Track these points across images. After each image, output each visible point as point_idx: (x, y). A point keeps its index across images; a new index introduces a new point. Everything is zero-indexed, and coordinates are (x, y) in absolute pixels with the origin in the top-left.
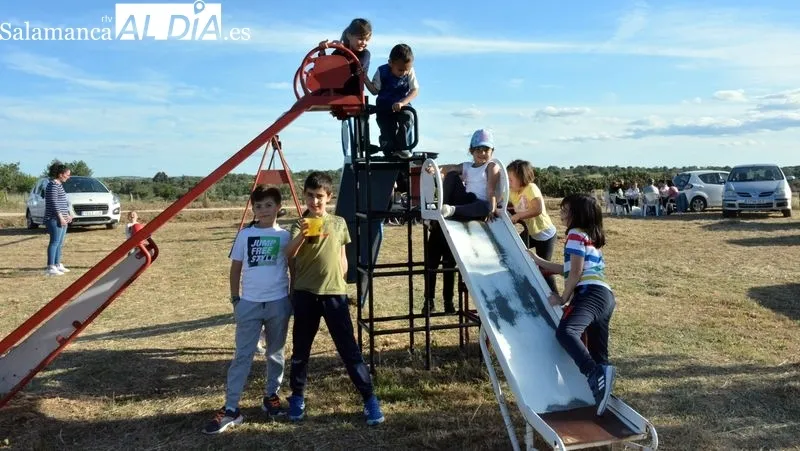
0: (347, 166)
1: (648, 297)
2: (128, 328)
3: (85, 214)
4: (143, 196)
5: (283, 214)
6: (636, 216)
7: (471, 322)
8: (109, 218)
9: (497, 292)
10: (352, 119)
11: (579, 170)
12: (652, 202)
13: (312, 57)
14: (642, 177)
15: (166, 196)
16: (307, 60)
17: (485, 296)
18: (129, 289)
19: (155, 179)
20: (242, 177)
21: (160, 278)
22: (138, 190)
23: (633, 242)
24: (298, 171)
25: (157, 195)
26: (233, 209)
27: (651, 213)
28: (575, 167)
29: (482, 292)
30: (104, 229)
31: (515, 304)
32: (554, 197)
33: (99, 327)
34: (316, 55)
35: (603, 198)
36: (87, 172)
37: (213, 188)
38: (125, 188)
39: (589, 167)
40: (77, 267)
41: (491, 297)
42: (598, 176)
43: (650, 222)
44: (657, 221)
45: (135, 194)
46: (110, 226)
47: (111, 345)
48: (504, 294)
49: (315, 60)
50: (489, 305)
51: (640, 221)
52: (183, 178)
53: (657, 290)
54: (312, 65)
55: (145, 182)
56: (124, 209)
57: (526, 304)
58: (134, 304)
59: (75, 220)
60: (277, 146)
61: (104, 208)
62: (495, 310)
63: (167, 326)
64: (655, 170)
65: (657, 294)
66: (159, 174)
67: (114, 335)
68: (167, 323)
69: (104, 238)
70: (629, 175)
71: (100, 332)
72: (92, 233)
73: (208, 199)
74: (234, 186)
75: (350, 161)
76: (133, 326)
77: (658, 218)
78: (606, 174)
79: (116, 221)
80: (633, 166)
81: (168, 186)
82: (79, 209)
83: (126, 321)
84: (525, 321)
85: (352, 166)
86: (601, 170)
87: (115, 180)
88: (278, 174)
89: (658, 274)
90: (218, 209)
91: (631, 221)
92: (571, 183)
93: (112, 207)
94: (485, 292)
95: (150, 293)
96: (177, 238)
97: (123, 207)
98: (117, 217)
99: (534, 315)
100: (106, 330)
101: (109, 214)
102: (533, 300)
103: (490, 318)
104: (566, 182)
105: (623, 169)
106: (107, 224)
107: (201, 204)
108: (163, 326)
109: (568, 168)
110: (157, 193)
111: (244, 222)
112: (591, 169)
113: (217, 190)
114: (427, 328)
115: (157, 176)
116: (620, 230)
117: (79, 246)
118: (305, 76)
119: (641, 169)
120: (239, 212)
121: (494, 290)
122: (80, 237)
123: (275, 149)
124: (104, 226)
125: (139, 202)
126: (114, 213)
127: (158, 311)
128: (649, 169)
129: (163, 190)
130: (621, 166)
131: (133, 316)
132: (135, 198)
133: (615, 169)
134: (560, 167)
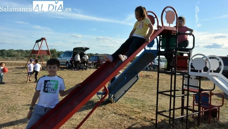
88: (46, 52)
116: (152, 75)
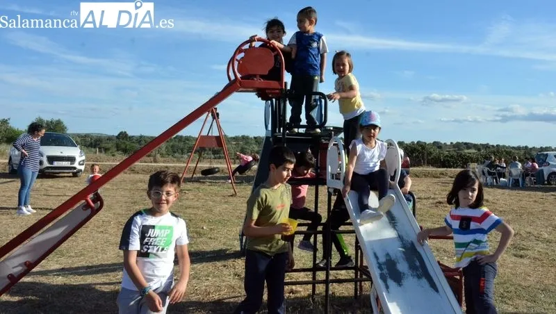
0: (267, 138)
1: (514, 259)
2: (76, 266)
3: (56, 164)
4: (106, 150)
5: (217, 172)
6: (504, 187)
7: (364, 277)
8: (75, 168)
9: (388, 255)
10: (274, 100)
11: (458, 146)
12: (516, 176)
13: (243, 48)
14: (509, 154)
15: (125, 151)
16: (239, 50)
17: (377, 257)
18: (82, 230)
19: (118, 137)
20: (188, 139)
21: (109, 222)
22: (103, 145)
23: (501, 209)
24: (233, 136)
25: (118, 150)
26: (177, 165)
27: (516, 185)
28: (454, 142)
29: (375, 254)
30: (70, 177)
31: (403, 267)
32: (437, 167)
33: (51, 263)
34: (247, 46)
35: (477, 170)
36: (63, 129)
37: (163, 145)
38: (92, 143)
39: (466, 144)
40: (41, 209)
41: (382, 259)
42: (473, 151)
43: (515, 192)
44: (521, 192)
45: (100, 148)
46: (75, 175)
47: (60, 280)
48: (393, 257)
49: (245, 51)
50: (380, 267)
51: (507, 191)
52: (141, 137)
53: (522, 252)
54: (242, 55)
55: (110, 139)
56: (88, 161)
57: (412, 267)
58: (84, 243)
59: (48, 168)
60: (216, 116)
61: (72, 159)
62: (385, 271)
63: (109, 265)
64: (519, 148)
65: (521, 257)
66: (121, 133)
67: (63, 271)
68: (109, 262)
69: (68, 185)
70: (498, 152)
71: (52, 268)
72: (60, 180)
73: (158, 156)
74: (181, 145)
75: (270, 135)
76: (80, 265)
77: (521, 189)
78: (479, 150)
79: (81, 170)
80: (501, 144)
81: (127, 143)
82: (51, 159)
83: (76, 259)
84: (410, 282)
85: (271, 139)
86: (475, 146)
87: (86, 136)
88: (214, 139)
89: (523, 239)
90: (165, 165)
91: (500, 191)
92: (452, 157)
93: (78, 159)
94: (378, 255)
95: (99, 235)
96: (128, 188)
97: (88, 159)
98: (82, 168)
99: (419, 277)
100: (57, 267)
101: (76, 165)
102: (418, 264)
103: (381, 278)
104: (447, 156)
105: (493, 146)
106: (73, 173)
107: (152, 158)
108: (106, 265)
109: (449, 143)
110: (118, 148)
111: (185, 176)
112: (468, 146)
113: (167, 148)
114: (326, 282)
115: (119, 135)
117: (47, 190)
118: (236, 63)
119: (507, 148)
120: (181, 168)
121: (384, 254)
122: (49, 182)
123: (214, 118)
124: (71, 174)
125: (103, 155)
126: (80, 164)
127: (104, 252)
128: (513, 148)
129: (123, 146)
130: (491, 144)
131: (81, 255)
132: (100, 151)
133: (486, 146)
134: (443, 142)
